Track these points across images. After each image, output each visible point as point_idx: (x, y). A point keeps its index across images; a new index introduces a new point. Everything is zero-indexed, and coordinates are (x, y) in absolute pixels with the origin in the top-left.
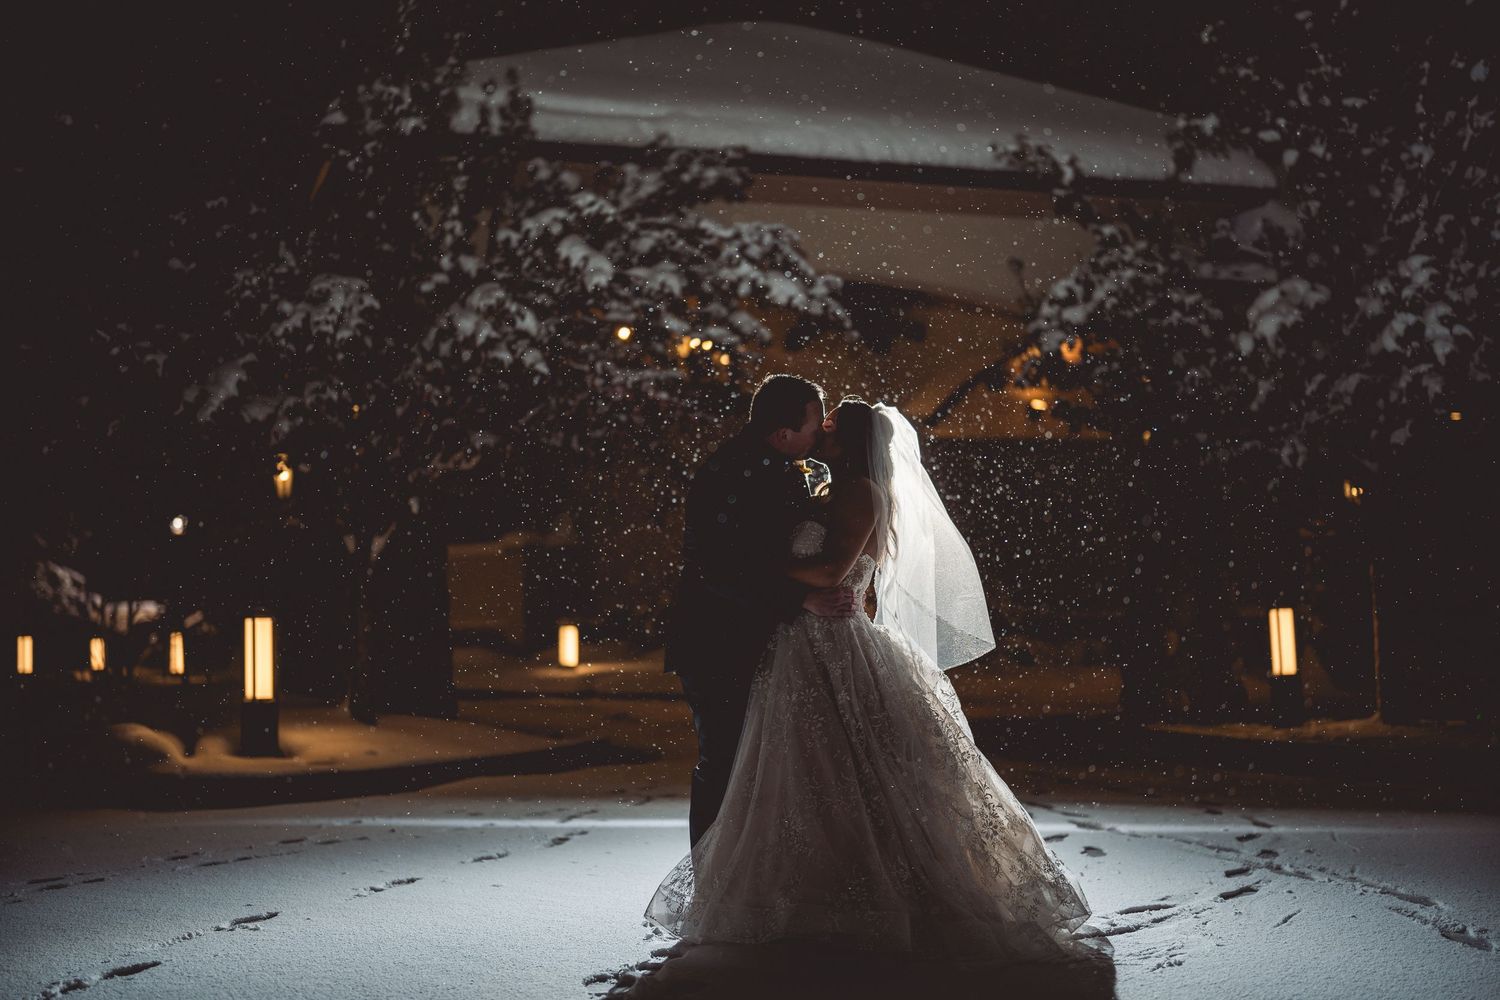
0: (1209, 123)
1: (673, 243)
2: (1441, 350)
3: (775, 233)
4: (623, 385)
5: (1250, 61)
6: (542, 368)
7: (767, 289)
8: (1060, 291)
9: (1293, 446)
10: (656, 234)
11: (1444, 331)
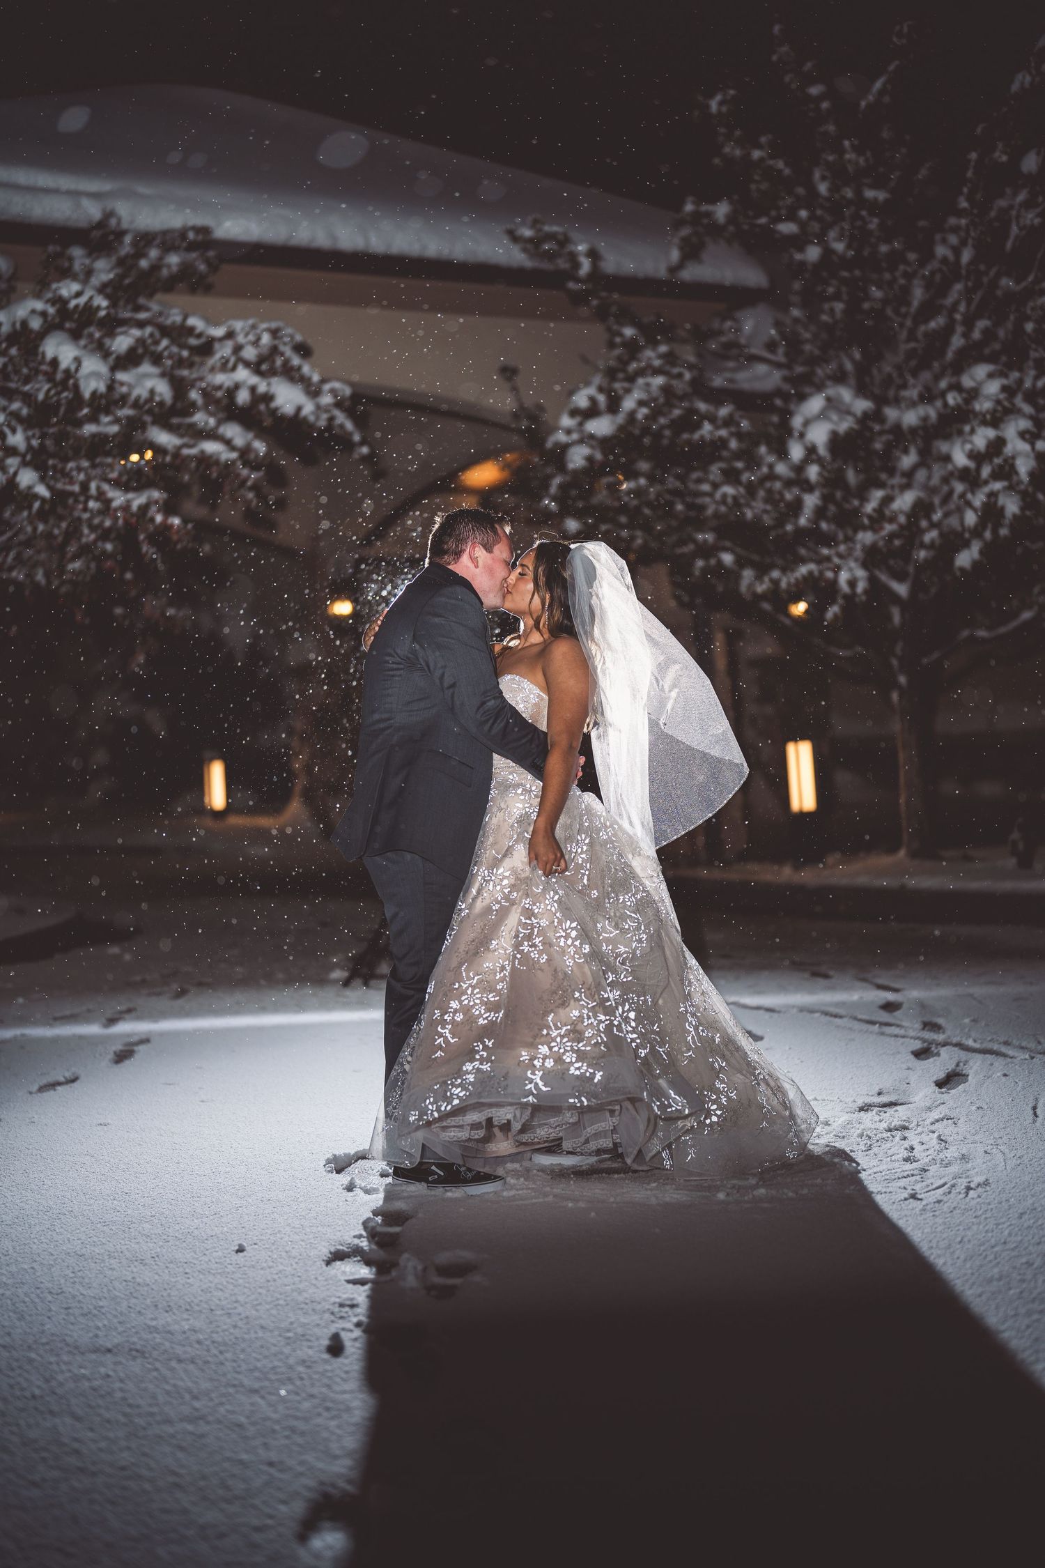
0: (721, 210)
1: (157, 343)
2: (1024, 467)
3: (275, 333)
4: (126, 508)
5: (763, 140)
6: (42, 490)
7: (268, 398)
8: (581, 400)
9: (851, 570)
10: (136, 333)
11: (1024, 447)
